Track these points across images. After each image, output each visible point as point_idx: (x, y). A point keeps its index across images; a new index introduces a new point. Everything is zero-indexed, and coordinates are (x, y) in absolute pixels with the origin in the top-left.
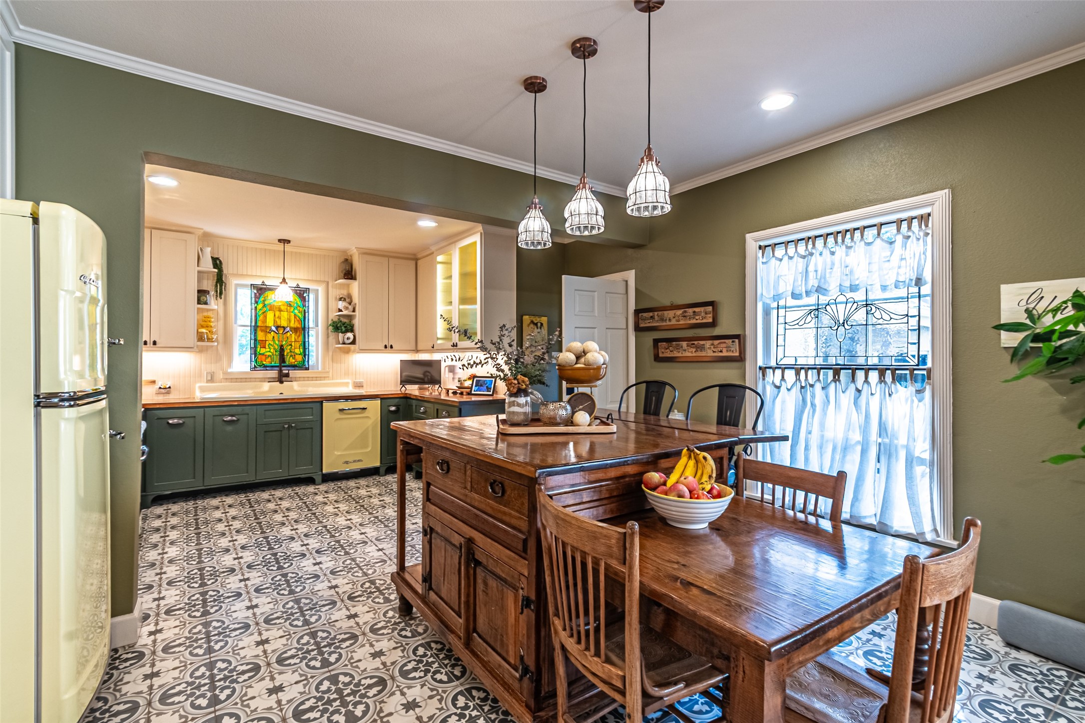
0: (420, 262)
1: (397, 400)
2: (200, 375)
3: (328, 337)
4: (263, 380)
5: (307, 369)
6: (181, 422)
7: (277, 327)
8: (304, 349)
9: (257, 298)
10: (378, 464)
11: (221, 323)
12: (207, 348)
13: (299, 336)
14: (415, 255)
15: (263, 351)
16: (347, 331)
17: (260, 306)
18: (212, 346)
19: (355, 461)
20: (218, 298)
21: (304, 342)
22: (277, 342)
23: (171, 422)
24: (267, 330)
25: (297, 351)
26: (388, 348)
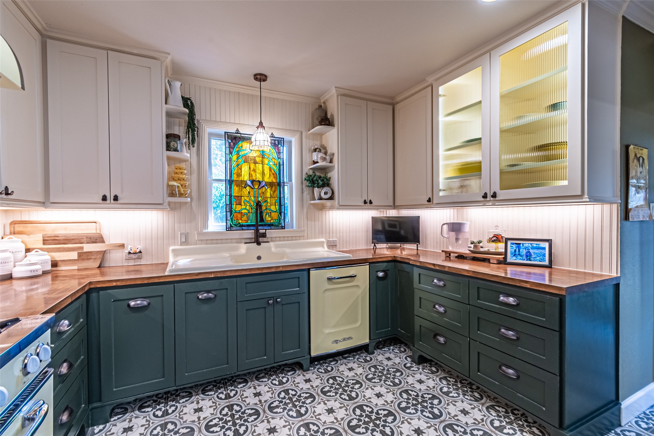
0: (398, 107)
1: (385, 264)
2: (174, 237)
3: (302, 193)
4: (239, 241)
5: (283, 228)
6: (145, 303)
7: (253, 182)
8: (280, 205)
9: (231, 148)
10: (367, 341)
11: (194, 177)
12: (181, 205)
13: (274, 191)
14: (393, 98)
15: (238, 208)
16: (323, 186)
17: (234, 158)
18: (186, 203)
19: (344, 339)
20: (191, 146)
21: (280, 198)
22: (253, 198)
23: (132, 303)
24: (242, 184)
25: (273, 208)
26: (368, 203)
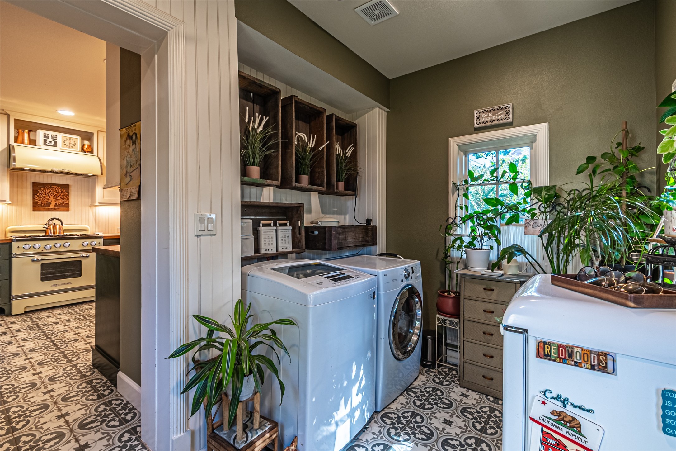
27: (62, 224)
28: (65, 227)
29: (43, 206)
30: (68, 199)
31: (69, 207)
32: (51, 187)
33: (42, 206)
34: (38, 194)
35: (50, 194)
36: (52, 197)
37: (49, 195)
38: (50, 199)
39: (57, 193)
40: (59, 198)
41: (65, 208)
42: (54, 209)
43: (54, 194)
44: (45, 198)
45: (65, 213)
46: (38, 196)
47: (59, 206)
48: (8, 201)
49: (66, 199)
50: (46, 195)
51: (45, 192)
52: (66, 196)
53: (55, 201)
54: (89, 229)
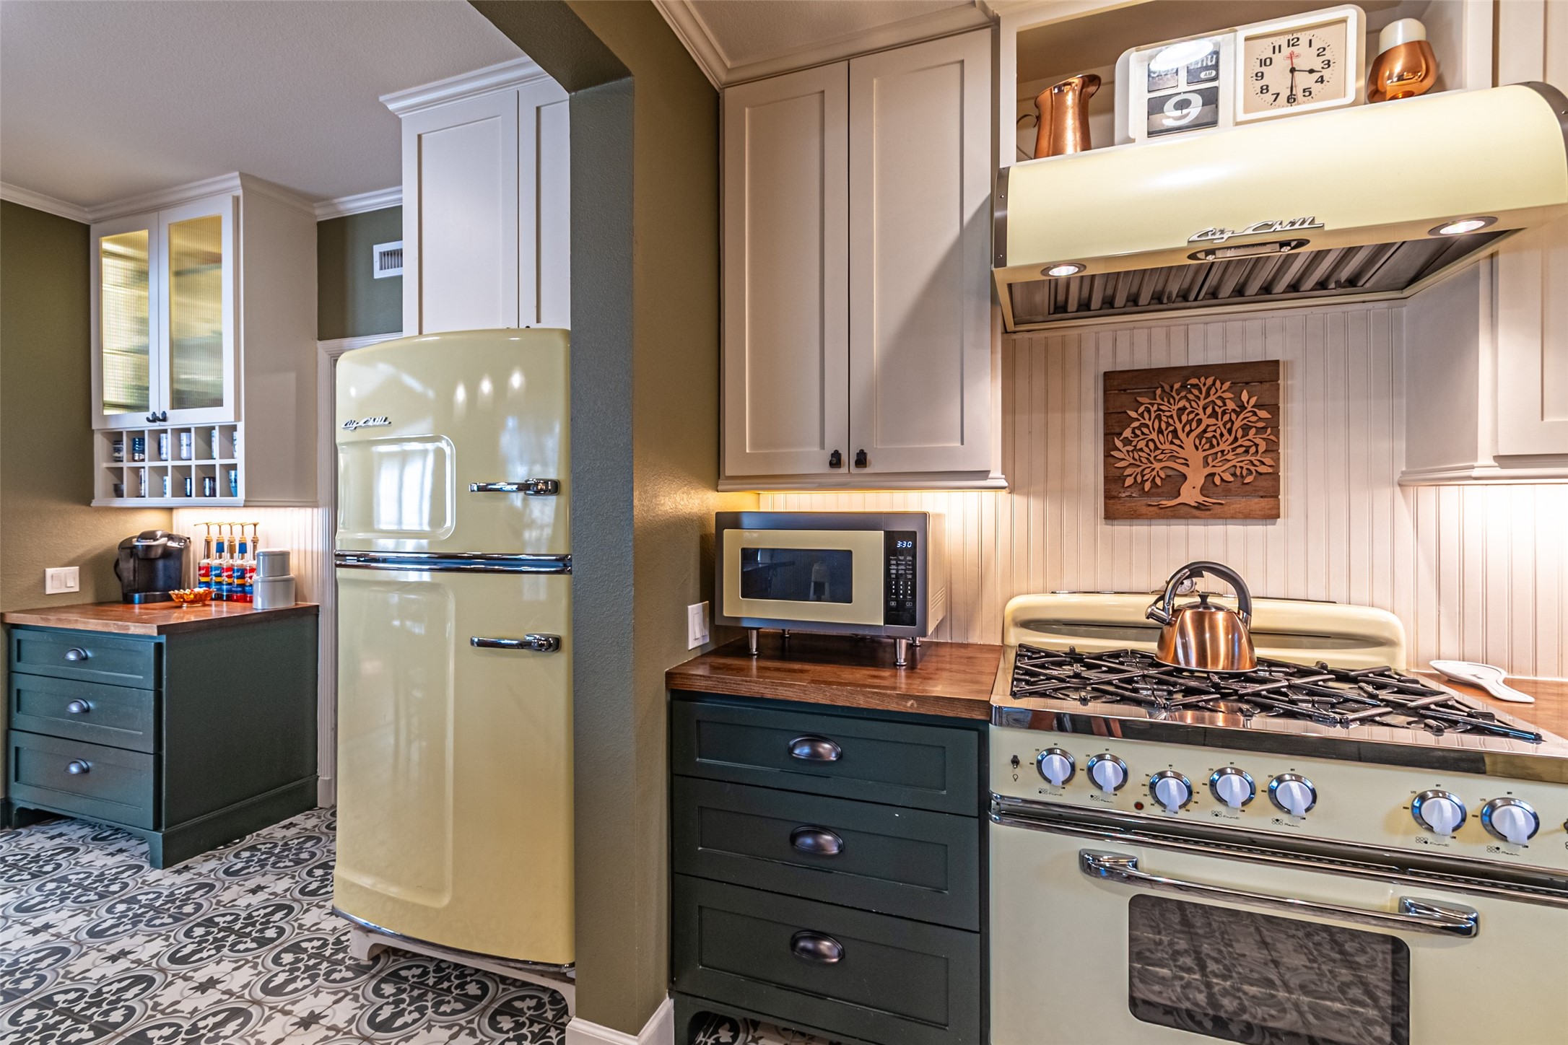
27: (1245, 605)
28: (1264, 614)
29: (1147, 494)
30: (1273, 448)
31: (1275, 495)
32: (1184, 387)
33: (1144, 493)
34: (1127, 433)
35: (1179, 426)
36: (1189, 442)
37: (1175, 432)
38: (1182, 453)
39: (1214, 414)
40: (1223, 446)
41: (1256, 503)
42: (1200, 507)
43: (1199, 422)
44: (1156, 448)
45: (1256, 530)
46: (1127, 442)
47: (1226, 486)
48: (996, 477)
49: (1262, 447)
50: (1160, 431)
51: (1159, 417)
52: (1260, 430)
53: (1206, 464)
54: (1403, 637)
